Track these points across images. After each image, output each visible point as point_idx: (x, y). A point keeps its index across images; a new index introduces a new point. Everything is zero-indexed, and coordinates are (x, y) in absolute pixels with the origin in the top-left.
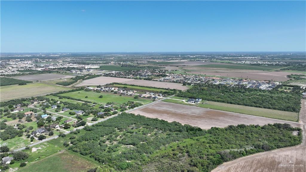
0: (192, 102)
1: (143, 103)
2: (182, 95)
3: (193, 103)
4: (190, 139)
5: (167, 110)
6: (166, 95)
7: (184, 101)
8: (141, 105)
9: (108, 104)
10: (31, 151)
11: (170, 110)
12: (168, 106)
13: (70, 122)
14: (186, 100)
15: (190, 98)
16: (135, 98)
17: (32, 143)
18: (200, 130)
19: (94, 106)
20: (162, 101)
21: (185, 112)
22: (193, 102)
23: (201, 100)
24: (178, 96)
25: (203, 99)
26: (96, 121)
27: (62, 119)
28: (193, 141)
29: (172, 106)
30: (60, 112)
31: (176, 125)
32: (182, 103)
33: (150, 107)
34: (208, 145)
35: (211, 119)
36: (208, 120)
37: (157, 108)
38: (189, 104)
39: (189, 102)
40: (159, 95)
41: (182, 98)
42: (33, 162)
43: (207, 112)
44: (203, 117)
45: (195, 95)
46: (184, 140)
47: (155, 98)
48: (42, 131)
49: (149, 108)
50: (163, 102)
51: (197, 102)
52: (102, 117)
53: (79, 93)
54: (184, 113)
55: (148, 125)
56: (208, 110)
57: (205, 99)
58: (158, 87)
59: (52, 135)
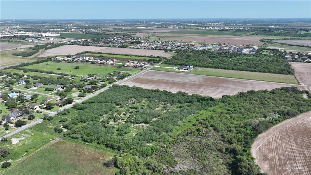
0: (184, 69)
1: (130, 73)
2: (170, 62)
3: (186, 71)
4: (206, 111)
5: (162, 79)
6: (153, 63)
7: (174, 68)
8: (130, 75)
9: (90, 76)
10: (11, 143)
11: (165, 79)
12: (160, 75)
13: (50, 100)
14: (176, 68)
15: (179, 65)
16: (119, 68)
17: (7, 132)
18: (211, 99)
19: (73, 78)
20: (150, 69)
21: (183, 80)
22: (186, 69)
23: (192, 67)
24: (166, 63)
25: (194, 66)
26: (85, 98)
27: (38, 97)
28: (210, 112)
29: (165, 75)
30: (31, 89)
31: (183, 95)
32: (173, 71)
33: (142, 77)
34: (228, 116)
35: (215, 86)
36: (212, 88)
37: (149, 78)
38: (182, 71)
39: (181, 69)
40: (144, 64)
41: (171, 65)
42: (20, 159)
43: (206, 79)
44: (205, 85)
45: (184, 62)
46: (201, 112)
47: (141, 67)
48: (17, 115)
49: (140, 77)
50: (152, 70)
51: (190, 68)
52: (89, 91)
53: (47, 64)
54: (182, 82)
55: (150, 97)
56: (206, 77)
57: (196, 65)
58: (140, 55)
59: (34, 119)
